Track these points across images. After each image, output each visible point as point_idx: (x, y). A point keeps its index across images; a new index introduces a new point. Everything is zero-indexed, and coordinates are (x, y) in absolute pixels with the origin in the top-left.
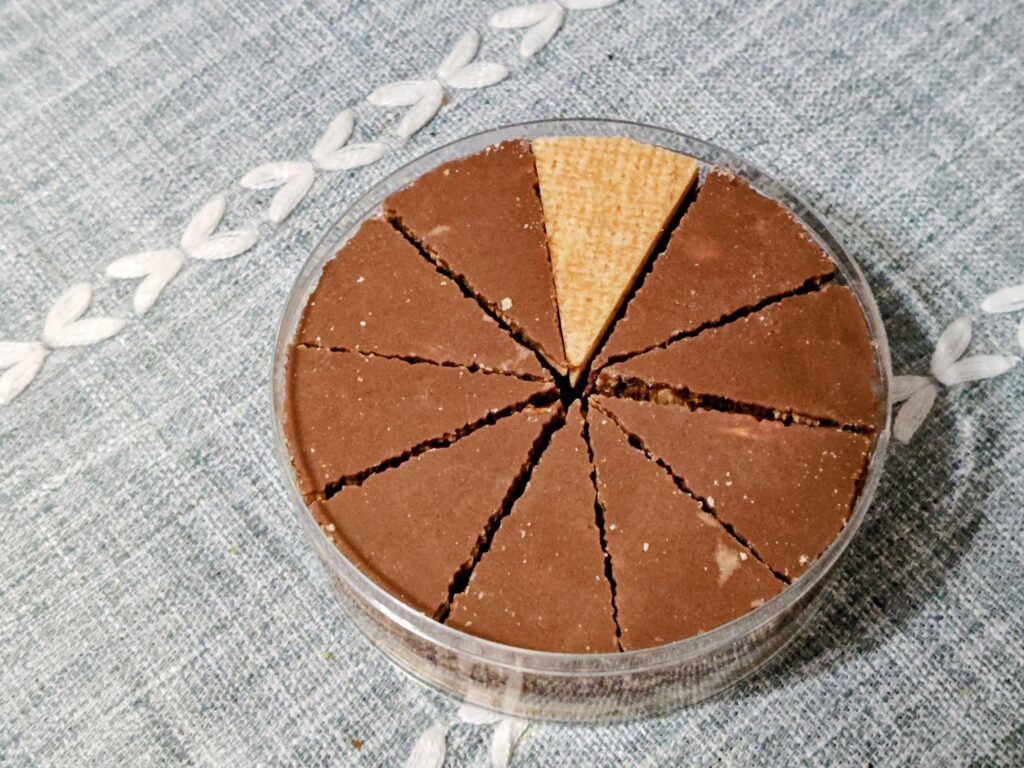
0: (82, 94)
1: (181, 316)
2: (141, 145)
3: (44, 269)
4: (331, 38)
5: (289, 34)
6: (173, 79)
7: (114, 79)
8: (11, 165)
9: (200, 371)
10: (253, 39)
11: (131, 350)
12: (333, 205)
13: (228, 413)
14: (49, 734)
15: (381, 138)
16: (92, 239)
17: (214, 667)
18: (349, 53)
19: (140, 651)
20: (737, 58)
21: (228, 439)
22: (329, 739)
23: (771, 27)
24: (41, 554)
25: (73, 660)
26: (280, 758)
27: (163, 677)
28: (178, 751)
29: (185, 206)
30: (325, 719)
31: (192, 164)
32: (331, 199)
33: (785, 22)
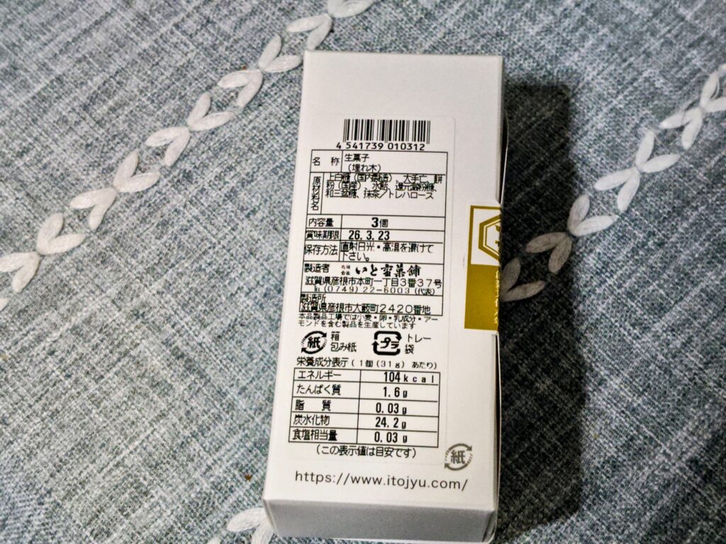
0: (43, 94)
1: (119, 229)
2: (83, 124)
3: (33, 207)
4: (192, 47)
5: (166, 46)
6: (98, 80)
7: (62, 83)
8: (5, 142)
9: (134, 262)
10: (145, 51)
11: (91, 252)
12: (203, 153)
13: (153, 286)
14: (69, 488)
15: (229, 108)
16: (59, 185)
17: (161, 439)
18: (204, 56)
19: (116, 434)
20: (439, 43)
21: (155, 301)
22: (232, 476)
23: (459, 21)
24: (51, 380)
25: (77, 443)
26: (204, 489)
27: (131, 448)
28: (144, 490)
29: (114, 161)
30: (228, 464)
31: (115, 133)
32: (201, 149)
33: (467, 16)
